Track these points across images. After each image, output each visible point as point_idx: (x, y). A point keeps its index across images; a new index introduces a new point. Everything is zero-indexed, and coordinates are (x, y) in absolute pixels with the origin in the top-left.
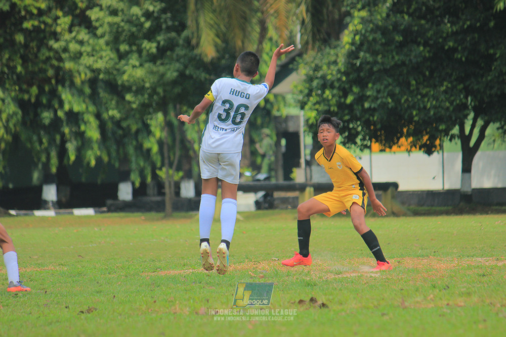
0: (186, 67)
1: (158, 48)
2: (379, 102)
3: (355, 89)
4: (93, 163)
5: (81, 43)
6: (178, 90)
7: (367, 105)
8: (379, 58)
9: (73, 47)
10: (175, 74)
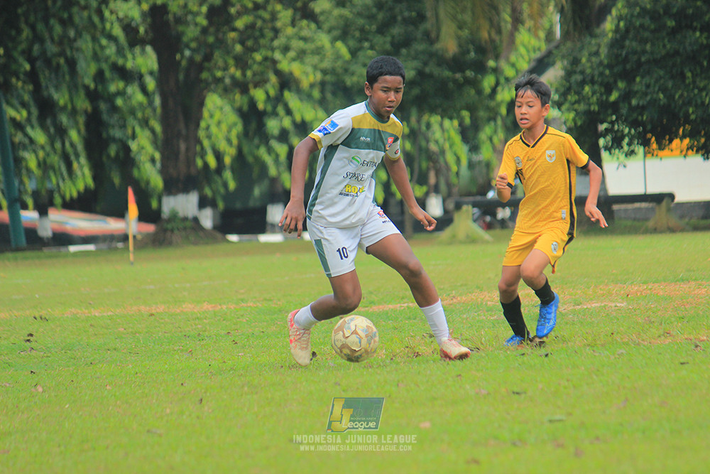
1: (392, 44)
2: (649, 98)
3: (621, 85)
5: (305, 40)
7: (634, 102)
8: (648, 47)
9: (296, 44)
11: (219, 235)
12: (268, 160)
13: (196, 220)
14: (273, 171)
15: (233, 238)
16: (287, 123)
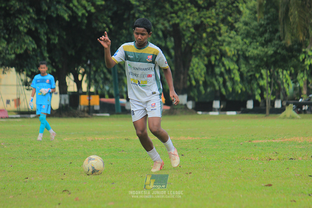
0: (278, 49)
1: (265, 40)
4: (240, 91)
5: (231, 38)
6: (273, 59)
9: (227, 39)
10: (272, 52)
11: (194, 112)
12: (216, 83)
13: (186, 105)
14: (217, 88)
15: (200, 113)
16: (223, 69)
